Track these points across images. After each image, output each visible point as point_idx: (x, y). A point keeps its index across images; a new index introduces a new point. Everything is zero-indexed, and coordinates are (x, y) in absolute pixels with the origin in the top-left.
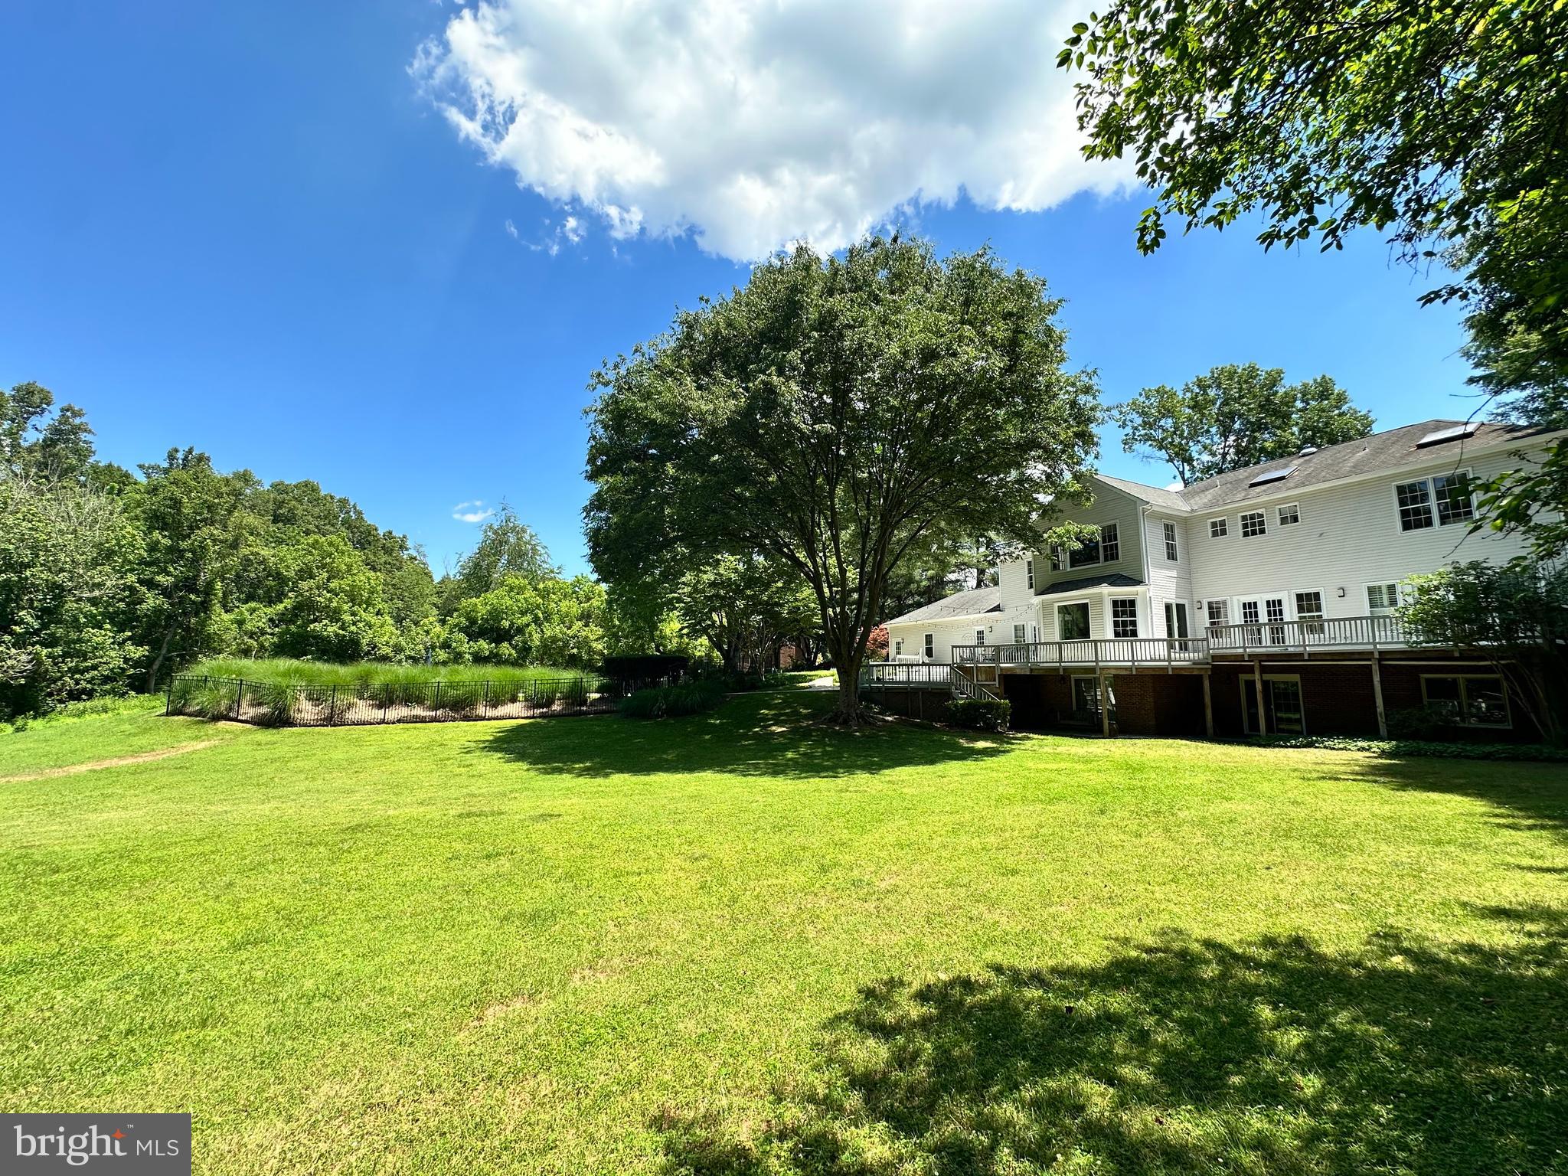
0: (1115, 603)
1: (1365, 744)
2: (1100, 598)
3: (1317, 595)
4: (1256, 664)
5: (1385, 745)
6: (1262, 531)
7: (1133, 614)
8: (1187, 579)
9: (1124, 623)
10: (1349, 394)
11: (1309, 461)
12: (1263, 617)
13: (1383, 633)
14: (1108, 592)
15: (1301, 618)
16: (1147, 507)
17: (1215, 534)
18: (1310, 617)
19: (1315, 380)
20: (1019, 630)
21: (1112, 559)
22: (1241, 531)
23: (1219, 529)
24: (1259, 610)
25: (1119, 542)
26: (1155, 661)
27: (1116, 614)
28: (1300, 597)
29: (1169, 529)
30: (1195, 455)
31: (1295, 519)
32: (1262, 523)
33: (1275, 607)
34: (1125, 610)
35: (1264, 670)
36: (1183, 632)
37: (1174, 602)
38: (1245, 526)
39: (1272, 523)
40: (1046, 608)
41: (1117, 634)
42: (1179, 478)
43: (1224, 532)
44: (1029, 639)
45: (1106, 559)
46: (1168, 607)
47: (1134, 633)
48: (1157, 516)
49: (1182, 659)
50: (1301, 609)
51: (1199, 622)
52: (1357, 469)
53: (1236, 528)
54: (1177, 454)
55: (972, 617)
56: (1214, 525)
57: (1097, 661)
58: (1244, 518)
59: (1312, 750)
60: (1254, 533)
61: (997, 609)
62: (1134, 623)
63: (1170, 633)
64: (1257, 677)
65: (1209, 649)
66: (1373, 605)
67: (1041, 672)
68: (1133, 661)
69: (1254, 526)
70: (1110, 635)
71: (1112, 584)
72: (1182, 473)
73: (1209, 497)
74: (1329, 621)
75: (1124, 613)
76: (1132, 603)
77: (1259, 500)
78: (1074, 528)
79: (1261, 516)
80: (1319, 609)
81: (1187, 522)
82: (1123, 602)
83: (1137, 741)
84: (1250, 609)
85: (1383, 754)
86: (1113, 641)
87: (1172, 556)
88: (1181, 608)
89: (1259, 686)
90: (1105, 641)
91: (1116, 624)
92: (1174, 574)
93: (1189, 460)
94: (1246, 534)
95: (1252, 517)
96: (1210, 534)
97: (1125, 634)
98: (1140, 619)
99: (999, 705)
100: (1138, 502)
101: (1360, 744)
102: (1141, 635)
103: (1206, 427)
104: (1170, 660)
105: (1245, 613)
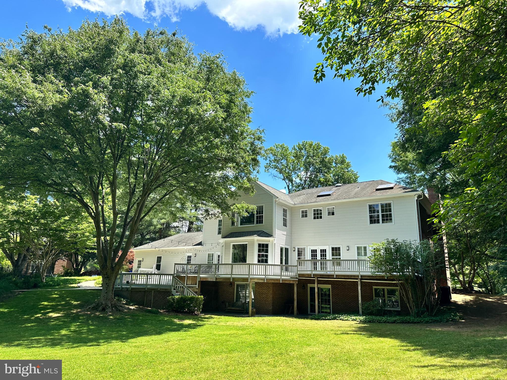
0: (260, 245)
1: (354, 318)
2: (253, 242)
3: (339, 248)
4: (316, 279)
5: (362, 318)
6: (321, 217)
7: (267, 251)
8: (290, 237)
9: (263, 255)
10: (351, 164)
11: (339, 189)
12: (319, 257)
13: (362, 268)
14: (257, 239)
15: (333, 258)
16: (277, 199)
17: (303, 216)
18: (336, 258)
19: (340, 156)
20: (211, 257)
21: (260, 223)
22: (313, 216)
23: (304, 214)
24: (317, 253)
25: (264, 215)
26: (275, 276)
27: (259, 251)
28: (333, 249)
29: (285, 211)
30: (294, 179)
31: (333, 214)
32: (321, 214)
33: (323, 252)
34: (263, 248)
35: (319, 282)
36: (287, 262)
37: (284, 247)
38: (315, 214)
39: (325, 214)
40: (226, 245)
41: (259, 261)
42: (287, 188)
43: (306, 216)
44: (215, 261)
45: (257, 223)
46: (282, 249)
47: (266, 261)
48: (281, 204)
49: (287, 276)
50: (333, 255)
51: (293, 257)
52: (356, 195)
53: (311, 215)
54: (287, 177)
55: (186, 248)
56: (303, 212)
57: (249, 275)
58: (314, 210)
59: (335, 321)
60: (318, 218)
61: (200, 244)
62: (267, 256)
63: (281, 263)
64: (316, 285)
65: (297, 271)
66: (359, 254)
67: (221, 280)
68: (265, 275)
69: (318, 215)
70: (256, 261)
71: (259, 235)
72: (288, 187)
73: (302, 199)
74: (344, 260)
75: (263, 250)
76: (267, 246)
77: (321, 203)
78: (245, 205)
79: (321, 210)
80: (339, 255)
81: (292, 209)
82: (263, 245)
83: (264, 318)
84: (314, 252)
85: (361, 322)
86: (256, 264)
87: (285, 225)
88: (287, 250)
89: (316, 290)
90: (254, 264)
91: (259, 256)
92: (285, 233)
93: (291, 181)
94: (315, 218)
95: (317, 210)
96: (301, 216)
97: (262, 262)
98: (269, 254)
99: (198, 299)
100: (274, 197)
101: (353, 317)
102: (270, 262)
103: (299, 167)
104: (281, 276)
105: (312, 255)
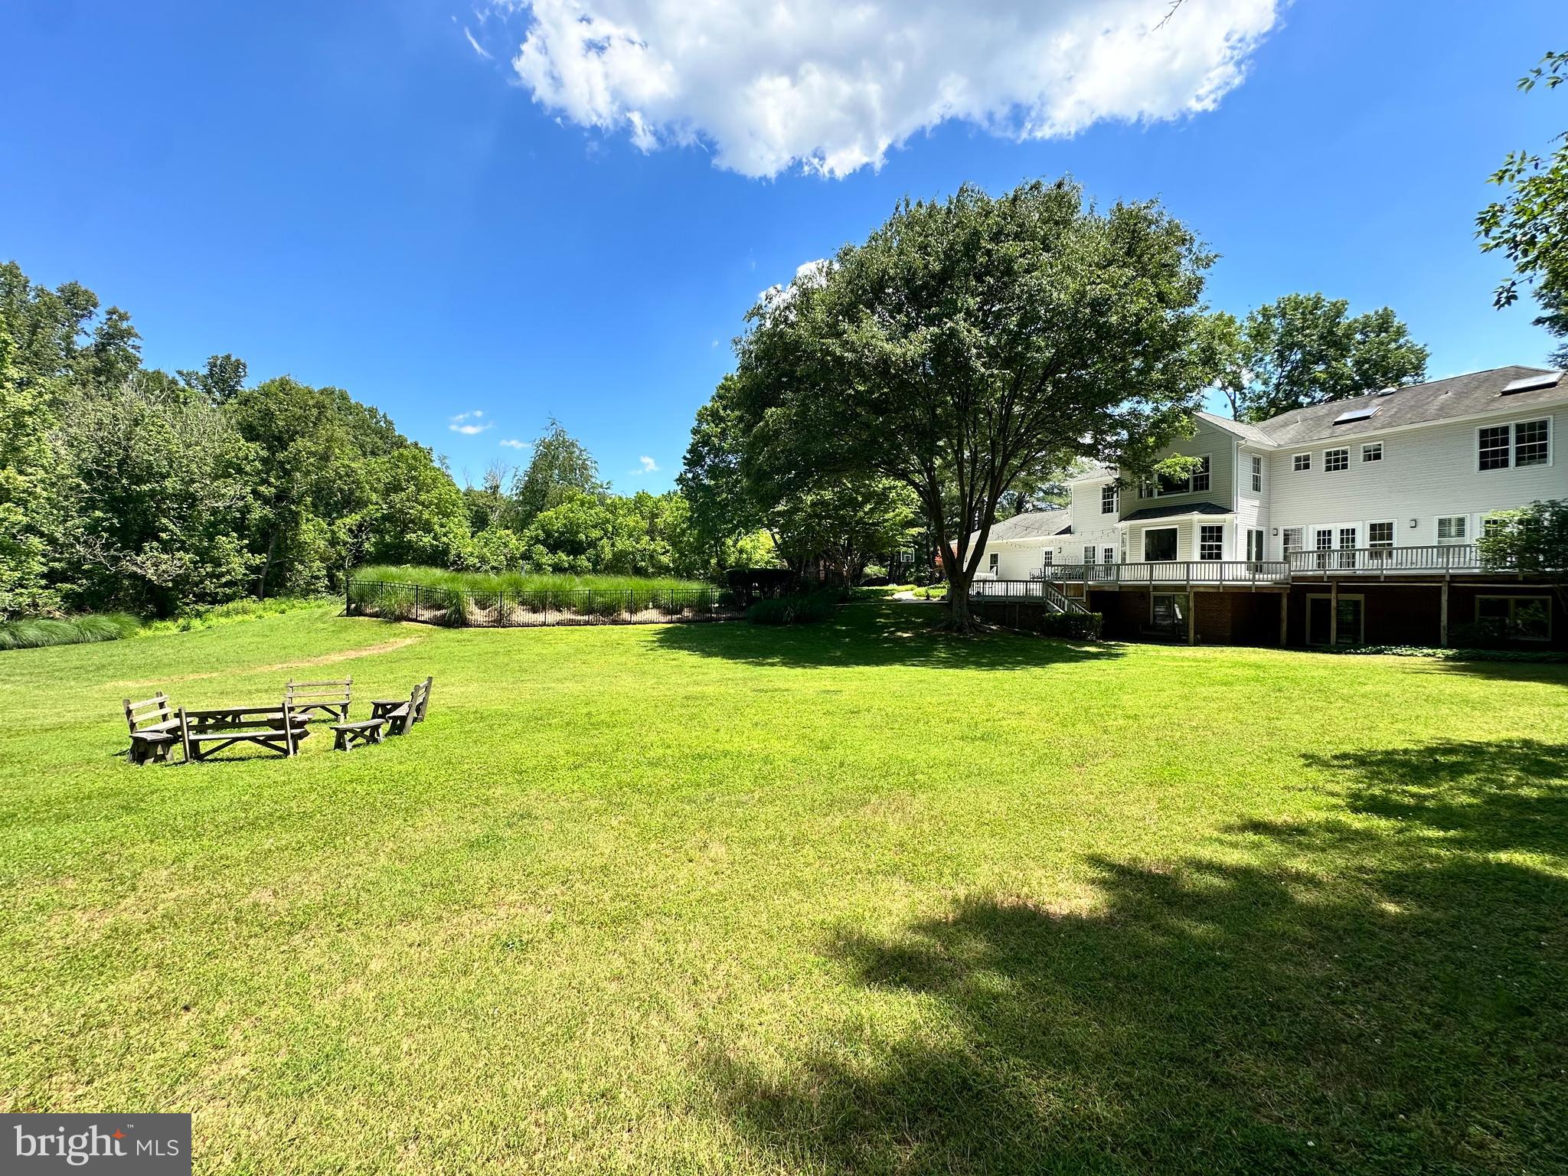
0: (1204, 529)
1: (1430, 651)
2: (1189, 526)
3: (1390, 526)
4: (1333, 584)
5: (1450, 652)
6: (1345, 467)
7: (1219, 539)
8: (1267, 511)
9: (1211, 547)
10: (1408, 328)
11: (1390, 401)
12: (1336, 544)
13: (1456, 560)
14: (1198, 519)
15: (1372, 545)
16: (1243, 442)
17: (1298, 468)
18: (1380, 545)
19: (1376, 313)
20: (1090, 552)
21: (1202, 489)
22: (1324, 466)
23: (1303, 464)
24: (1333, 537)
25: (1210, 473)
26: (1241, 580)
27: (1203, 539)
28: (1373, 527)
29: (1257, 461)
31: (1378, 457)
32: (1345, 459)
33: (1348, 535)
34: (1212, 537)
35: (1341, 590)
36: (1259, 556)
37: (1254, 529)
38: (1328, 461)
39: (1356, 459)
40: (1134, 532)
41: (1203, 557)
43: (1307, 466)
44: (1100, 559)
45: (1195, 489)
46: (1250, 533)
47: (1219, 556)
48: (1250, 450)
49: (1264, 580)
50: (1373, 538)
51: (1275, 548)
52: (1443, 411)
53: (1319, 463)
55: (1041, 538)
56: (1298, 459)
57: (1188, 580)
58: (1329, 454)
59: (1382, 656)
60: (1336, 468)
61: (1068, 531)
62: (1219, 547)
63: (1249, 557)
64: (1333, 595)
65: (1290, 571)
66: (1441, 534)
67: (1130, 590)
68: (1221, 580)
69: (1337, 461)
70: (1197, 557)
71: (1203, 512)
73: (1292, 432)
74: (1397, 549)
75: (1211, 538)
76: (1219, 529)
77: (1344, 438)
78: (1182, 460)
79: (1345, 452)
80: (1390, 537)
81: (1272, 457)
82: (1211, 529)
83: (1225, 648)
84: (1324, 537)
85: (1447, 658)
86: (1197, 563)
87: (1256, 488)
88: (1260, 534)
89: (1334, 604)
90: (1193, 563)
91: (1203, 548)
92: (1257, 503)
94: (1328, 469)
95: (1337, 453)
96: (1293, 468)
97: (1210, 557)
98: (1225, 544)
99: (1093, 617)
100: (1234, 437)
101: (1425, 651)
102: (1225, 557)
104: (1254, 580)
105: (1319, 540)
